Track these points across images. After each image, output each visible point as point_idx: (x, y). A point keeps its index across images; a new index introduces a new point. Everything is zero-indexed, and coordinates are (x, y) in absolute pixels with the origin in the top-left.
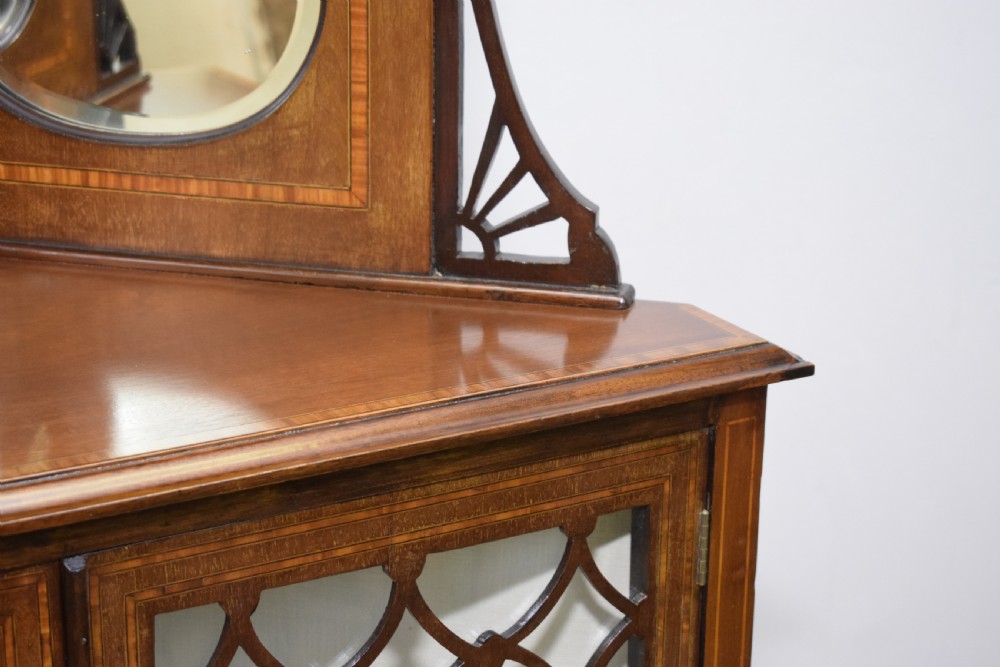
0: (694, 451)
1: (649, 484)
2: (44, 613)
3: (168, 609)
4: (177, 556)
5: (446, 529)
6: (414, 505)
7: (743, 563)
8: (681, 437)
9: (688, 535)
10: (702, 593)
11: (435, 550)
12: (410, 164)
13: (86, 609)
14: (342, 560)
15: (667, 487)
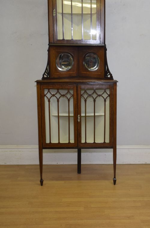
9: (112, 91)
12: (103, 72)
13: (78, 88)
15: (111, 88)
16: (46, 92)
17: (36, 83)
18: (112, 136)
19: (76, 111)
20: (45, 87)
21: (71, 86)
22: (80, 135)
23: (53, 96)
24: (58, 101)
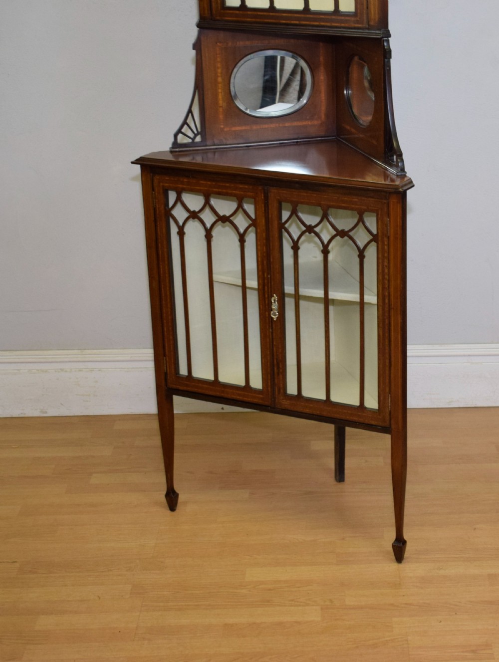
0: (385, 204)
1: (376, 208)
2: (263, 195)
3: (284, 202)
4: (284, 192)
5: (332, 204)
6: (325, 196)
7: (398, 234)
8: (382, 200)
9: (385, 223)
10: (389, 238)
11: (331, 207)
13: (268, 196)
14: (312, 203)
15: (380, 211)
16: (172, 198)
18: (387, 389)
20: (167, 184)
21: (246, 187)
22: (281, 366)
23: (191, 219)
24: (209, 237)
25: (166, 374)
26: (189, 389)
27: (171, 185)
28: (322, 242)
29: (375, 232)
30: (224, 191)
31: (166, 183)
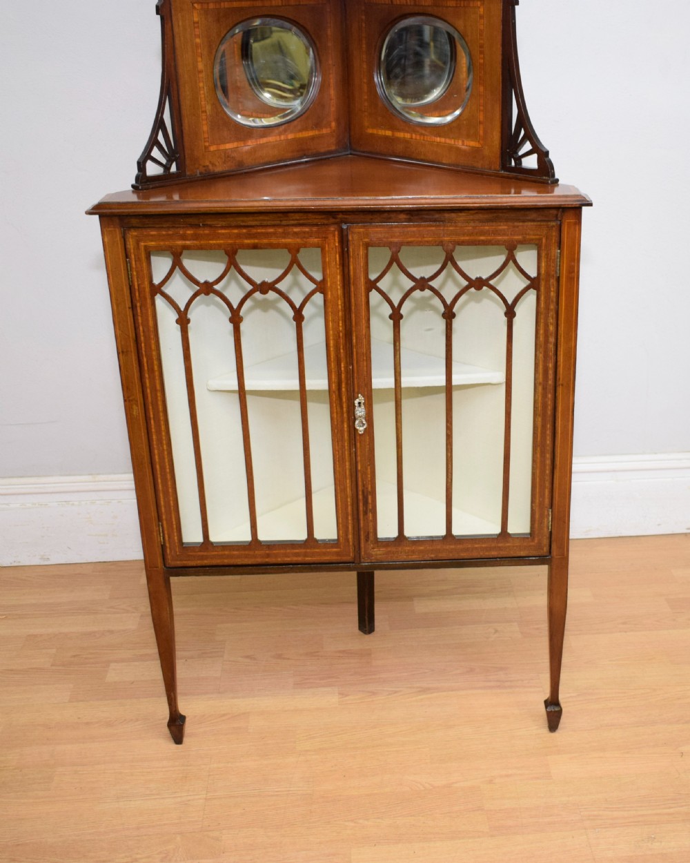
0: (554, 229)
1: (537, 237)
2: (337, 239)
3: (372, 246)
4: (377, 231)
5: (462, 238)
6: (451, 228)
7: (574, 272)
8: (549, 223)
9: (553, 258)
10: (558, 279)
11: (459, 244)
12: (494, 133)
13: (348, 241)
14: (427, 242)
15: (544, 240)
16: (160, 266)
17: (97, 217)
18: (547, 501)
19: (343, 376)
20: (153, 243)
21: (307, 230)
22: (370, 501)
23: (203, 295)
24: (236, 319)
25: (163, 547)
26: (206, 562)
27: (162, 243)
28: (444, 301)
29: (533, 274)
30: (265, 241)
31: (152, 241)
